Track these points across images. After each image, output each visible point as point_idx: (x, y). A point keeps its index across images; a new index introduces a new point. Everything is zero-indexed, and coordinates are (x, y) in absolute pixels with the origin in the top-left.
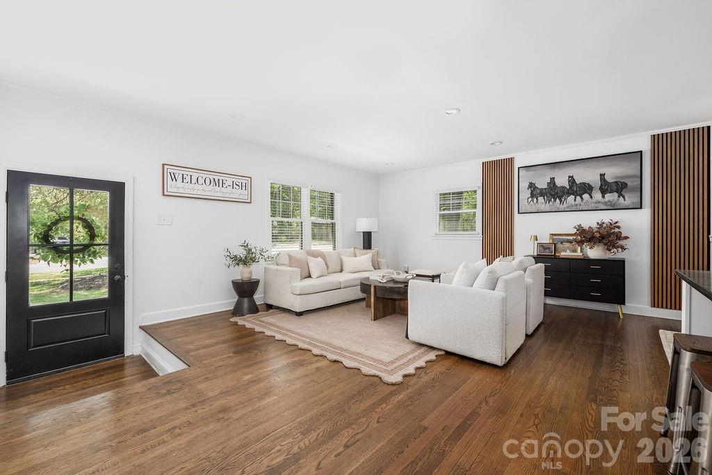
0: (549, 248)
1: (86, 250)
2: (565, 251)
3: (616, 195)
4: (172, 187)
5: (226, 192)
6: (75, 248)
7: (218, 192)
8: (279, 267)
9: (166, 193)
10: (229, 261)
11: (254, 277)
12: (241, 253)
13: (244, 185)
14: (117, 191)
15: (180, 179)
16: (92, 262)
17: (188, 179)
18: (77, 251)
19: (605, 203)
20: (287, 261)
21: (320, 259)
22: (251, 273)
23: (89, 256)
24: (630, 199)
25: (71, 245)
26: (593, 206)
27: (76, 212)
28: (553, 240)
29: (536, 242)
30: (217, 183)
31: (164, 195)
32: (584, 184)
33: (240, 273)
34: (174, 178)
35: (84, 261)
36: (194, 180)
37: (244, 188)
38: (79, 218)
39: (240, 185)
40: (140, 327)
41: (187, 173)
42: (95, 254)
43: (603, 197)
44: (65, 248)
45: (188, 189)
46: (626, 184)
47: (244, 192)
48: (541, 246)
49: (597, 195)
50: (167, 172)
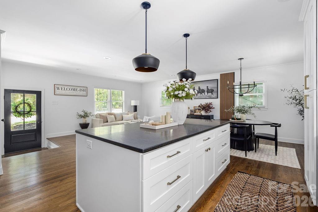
0: (193, 112)
1: (29, 113)
2: (198, 112)
3: (211, 93)
4: (58, 92)
5: (78, 93)
6: (25, 113)
7: (74, 93)
8: (97, 119)
9: (55, 94)
10: (78, 117)
11: (87, 122)
12: (83, 114)
13: (84, 90)
14: (39, 94)
15: (60, 89)
16: (30, 117)
17: (63, 89)
18: (26, 114)
19: (208, 96)
20: (99, 117)
21: (113, 116)
22: (86, 120)
23: (30, 115)
24: (215, 95)
25: (24, 112)
26: (205, 97)
27: (25, 101)
28: (195, 108)
29: (189, 110)
30: (74, 90)
31: (55, 95)
32: (203, 89)
33: (82, 121)
34: (58, 89)
35: (28, 117)
36: (66, 89)
37: (84, 91)
38: (26, 103)
39: (83, 90)
40: (47, 139)
41: (63, 87)
42: (31, 115)
43: (208, 94)
44: (22, 113)
45: (63, 92)
46: (213, 90)
47: (84, 92)
48: (191, 111)
49: (206, 93)
50: (56, 87)
